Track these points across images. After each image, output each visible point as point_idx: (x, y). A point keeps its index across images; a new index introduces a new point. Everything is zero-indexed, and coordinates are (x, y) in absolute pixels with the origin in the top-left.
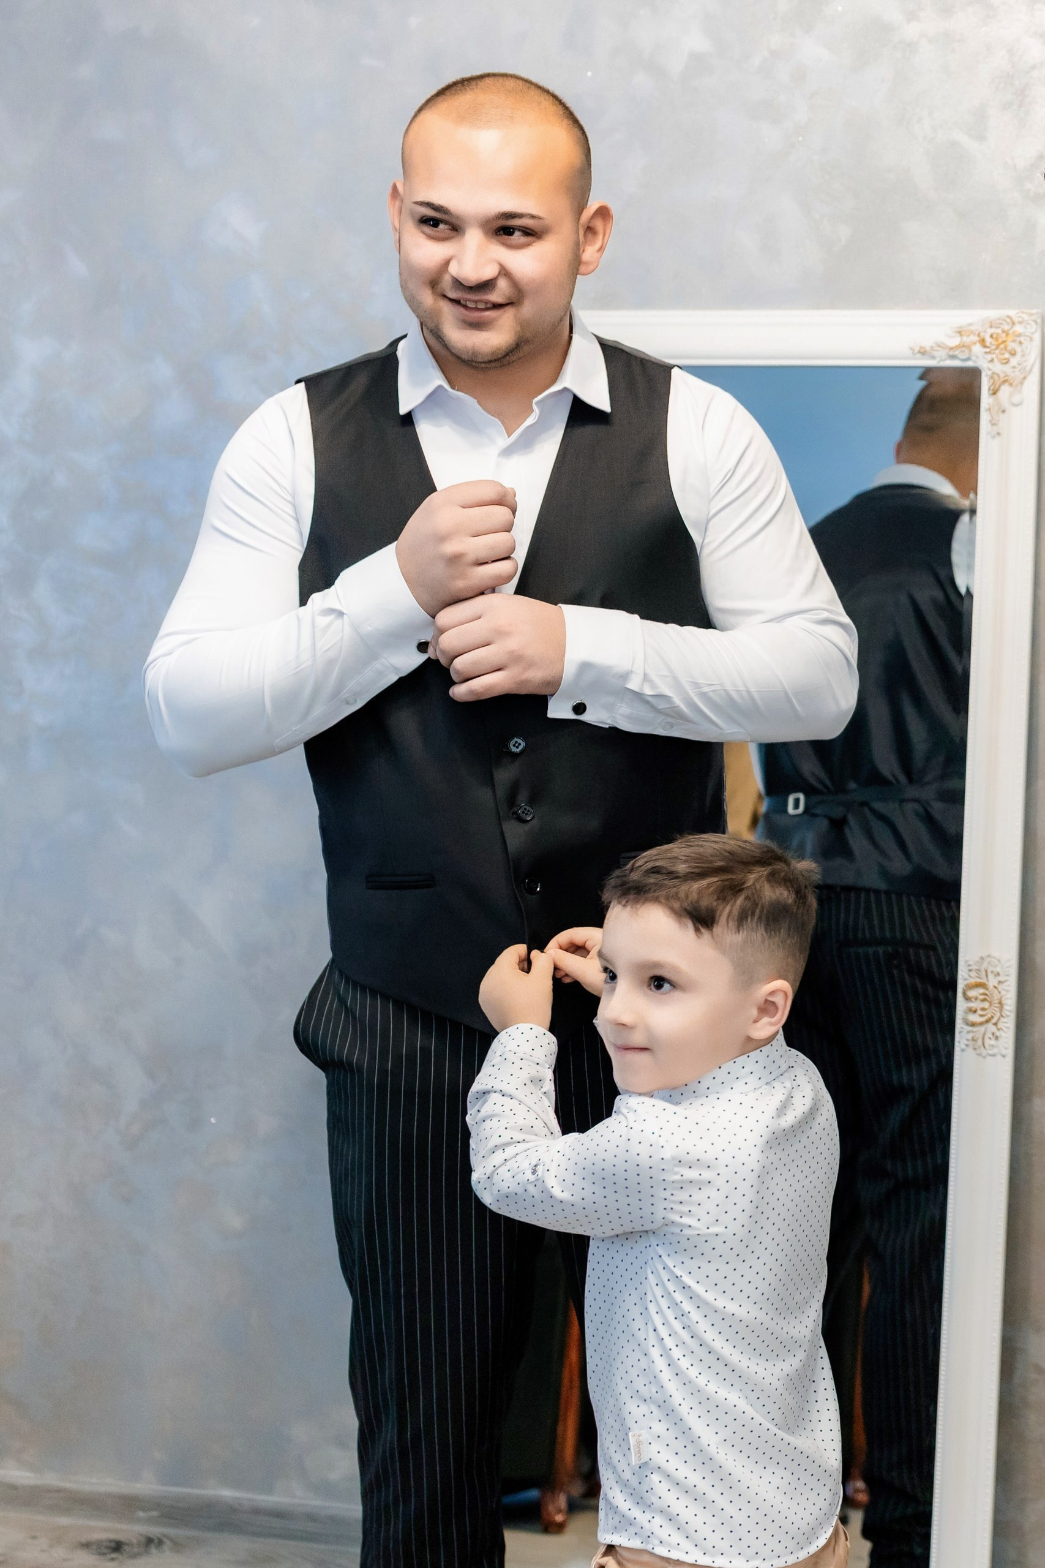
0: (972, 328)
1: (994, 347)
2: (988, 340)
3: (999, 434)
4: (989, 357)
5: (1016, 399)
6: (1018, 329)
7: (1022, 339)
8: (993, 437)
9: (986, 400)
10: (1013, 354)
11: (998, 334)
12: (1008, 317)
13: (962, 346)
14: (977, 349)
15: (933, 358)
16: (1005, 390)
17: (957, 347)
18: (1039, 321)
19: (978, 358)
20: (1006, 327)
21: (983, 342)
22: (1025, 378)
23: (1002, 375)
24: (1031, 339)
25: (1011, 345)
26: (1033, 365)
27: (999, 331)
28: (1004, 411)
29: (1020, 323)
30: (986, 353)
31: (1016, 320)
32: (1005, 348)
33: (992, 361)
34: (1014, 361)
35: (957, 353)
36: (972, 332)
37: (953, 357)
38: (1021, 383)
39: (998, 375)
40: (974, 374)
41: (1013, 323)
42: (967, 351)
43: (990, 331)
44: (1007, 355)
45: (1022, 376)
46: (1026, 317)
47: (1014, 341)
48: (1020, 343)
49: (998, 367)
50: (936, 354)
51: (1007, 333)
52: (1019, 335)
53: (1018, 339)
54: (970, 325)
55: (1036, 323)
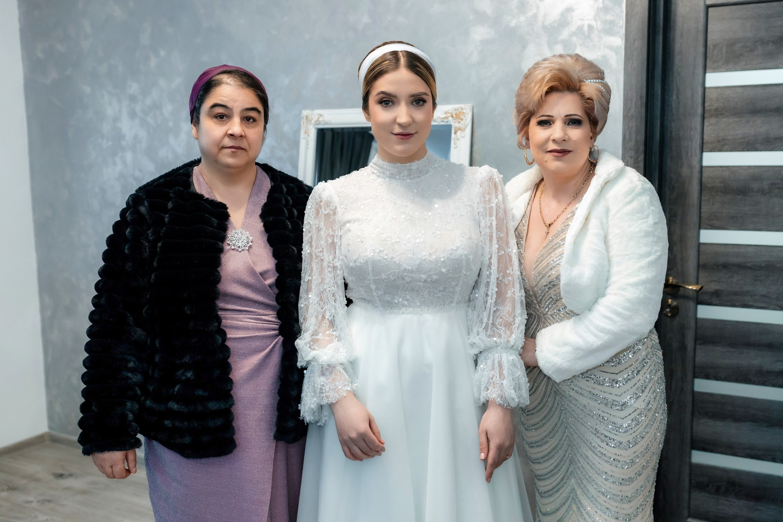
0: (450, 111)
1: (455, 118)
2: (454, 115)
3: (457, 147)
4: (454, 121)
5: (462, 135)
6: (464, 111)
7: (465, 114)
8: (455, 148)
9: (453, 136)
10: (462, 120)
11: (457, 113)
12: (461, 107)
13: (447, 118)
14: (450, 119)
15: (436, 122)
16: (459, 132)
17: (444, 118)
18: (471, 108)
19: (451, 121)
20: (460, 110)
21: (452, 116)
22: (466, 128)
23: (458, 127)
24: (468, 114)
25: (462, 117)
26: (468, 123)
27: (458, 112)
28: (458, 139)
29: (465, 109)
30: (454, 120)
31: (463, 108)
32: (459, 118)
33: (455, 122)
34: (462, 122)
35: (444, 120)
36: (449, 113)
37: (443, 121)
38: (464, 130)
39: (457, 127)
40: (450, 126)
41: (462, 109)
42: (447, 119)
43: (455, 112)
44: (460, 120)
45: (464, 127)
46: (466, 107)
47: (462, 115)
48: (465, 116)
49: (457, 125)
50: (437, 120)
51: (460, 112)
52: (464, 113)
53: (464, 114)
54: (449, 110)
55: (470, 109)
